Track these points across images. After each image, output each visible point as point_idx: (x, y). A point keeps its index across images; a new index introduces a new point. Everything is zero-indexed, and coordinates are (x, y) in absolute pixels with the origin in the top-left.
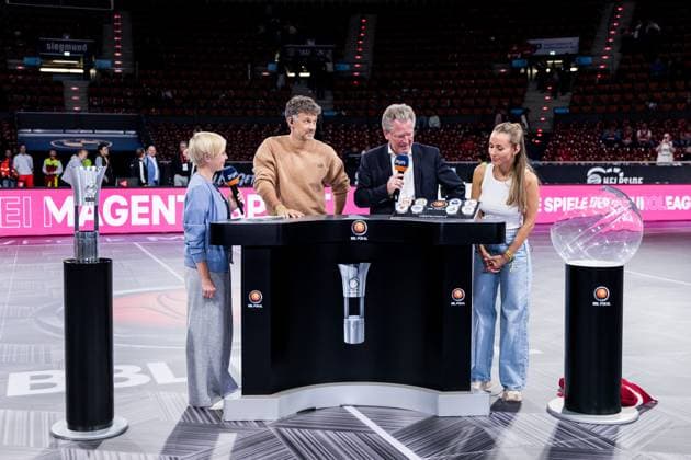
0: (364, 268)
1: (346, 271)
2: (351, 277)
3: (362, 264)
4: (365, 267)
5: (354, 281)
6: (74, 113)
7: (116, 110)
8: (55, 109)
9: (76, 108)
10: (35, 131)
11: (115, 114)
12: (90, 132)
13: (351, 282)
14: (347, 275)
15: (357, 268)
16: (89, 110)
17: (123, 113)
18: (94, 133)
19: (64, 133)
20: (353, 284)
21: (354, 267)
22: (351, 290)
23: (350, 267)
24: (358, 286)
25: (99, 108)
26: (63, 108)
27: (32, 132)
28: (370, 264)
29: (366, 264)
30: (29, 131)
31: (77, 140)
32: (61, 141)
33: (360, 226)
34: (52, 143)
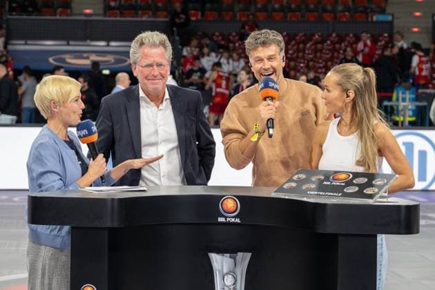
1: (219, 262)
2: (225, 271)
3: (240, 254)
4: (245, 258)
5: (230, 277)
6: (83, 18)
7: (140, 12)
8: (58, 12)
9: (88, 11)
10: (29, 42)
11: (139, 19)
12: (103, 43)
13: (226, 277)
14: (220, 268)
15: (235, 259)
16: (105, 14)
17: (149, 17)
18: (108, 45)
19: (68, 45)
20: (229, 280)
21: (231, 257)
22: (226, 288)
23: (224, 258)
24: (234, 284)
25: (118, 11)
26: (69, 11)
27: (26, 44)
28: (250, 254)
29: (245, 253)
30: (23, 42)
31: (85, 55)
32: (63, 56)
33: (230, 204)
34: (51, 60)
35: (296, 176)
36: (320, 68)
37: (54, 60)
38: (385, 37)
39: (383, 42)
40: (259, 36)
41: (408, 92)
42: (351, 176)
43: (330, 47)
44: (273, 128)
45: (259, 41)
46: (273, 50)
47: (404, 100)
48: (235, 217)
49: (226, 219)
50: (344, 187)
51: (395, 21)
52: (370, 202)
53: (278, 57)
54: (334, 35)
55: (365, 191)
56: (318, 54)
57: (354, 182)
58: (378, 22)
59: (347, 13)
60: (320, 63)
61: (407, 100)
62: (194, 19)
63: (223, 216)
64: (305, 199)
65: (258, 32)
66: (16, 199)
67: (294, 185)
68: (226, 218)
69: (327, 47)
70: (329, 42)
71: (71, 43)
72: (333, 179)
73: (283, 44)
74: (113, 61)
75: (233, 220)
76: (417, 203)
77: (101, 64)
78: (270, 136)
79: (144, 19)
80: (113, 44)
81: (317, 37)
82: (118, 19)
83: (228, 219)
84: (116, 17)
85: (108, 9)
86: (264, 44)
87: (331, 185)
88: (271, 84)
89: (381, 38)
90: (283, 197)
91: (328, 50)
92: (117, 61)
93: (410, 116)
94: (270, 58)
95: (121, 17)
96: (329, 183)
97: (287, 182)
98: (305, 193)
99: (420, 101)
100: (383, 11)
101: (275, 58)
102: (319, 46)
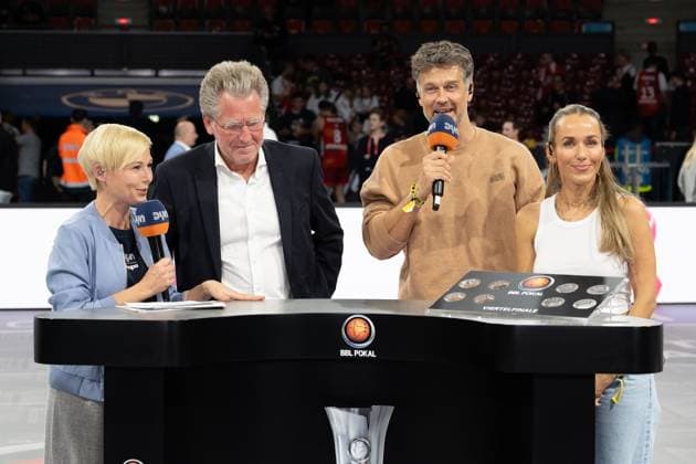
0: (380, 417)
1: (343, 421)
2: (352, 435)
3: (375, 408)
4: (383, 415)
5: (360, 444)
6: (116, 32)
7: (207, 22)
8: (75, 23)
9: (123, 21)
10: (29, 72)
11: (205, 33)
12: (148, 73)
13: (353, 445)
14: (344, 431)
15: (367, 416)
16: (151, 26)
17: (221, 30)
18: (157, 76)
19: (93, 75)
20: (358, 450)
21: (360, 413)
22: (353, 463)
23: (351, 414)
24: (368, 455)
25: (171, 21)
26: (93, 22)
27: (24, 75)
28: (393, 407)
29: (384, 407)
30: (19, 72)
31: (120, 92)
32: (84, 94)
33: (359, 328)
34: (65, 100)
35: (464, 283)
36: (497, 108)
37: (70, 100)
38: (601, 58)
39: (598, 67)
40: (434, 50)
41: (639, 146)
42: (553, 281)
43: (513, 76)
44: (441, 195)
45: (433, 58)
46: (453, 73)
47: (633, 159)
48: (367, 349)
49: (353, 353)
50: (542, 299)
51: (618, 32)
52: (584, 322)
53: (461, 84)
54: (519, 56)
55: (574, 305)
56: (495, 88)
57: (558, 290)
58: (589, 35)
59: (539, 21)
60: (497, 102)
61: (638, 159)
62: (293, 32)
63: (348, 347)
64: (479, 319)
65: (432, 44)
66: (12, 324)
67: (460, 296)
68: (353, 350)
69: (508, 76)
70: (511, 68)
71: (97, 72)
72: (524, 286)
73: (471, 65)
74: (165, 100)
75: (364, 353)
76: (659, 324)
77: (146, 105)
78: (436, 207)
79: (214, 32)
80: (165, 73)
81: (492, 59)
82: (172, 33)
83: (356, 352)
84: (168, 30)
85: (155, 18)
86: (441, 63)
87: (519, 296)
88: (448, 126)
89: (594, 61)
90: (443, 315)
91: (510, 79)
92: (172, 102)
93: (642, 185)
94: (449, 86)
95: (176, 30)
96: (517, 293)
97: (451, 291)
98: (478, 309)
99: (659, 161)
100: (598, 18)
101: (457, 86)
102: (496, 74)
